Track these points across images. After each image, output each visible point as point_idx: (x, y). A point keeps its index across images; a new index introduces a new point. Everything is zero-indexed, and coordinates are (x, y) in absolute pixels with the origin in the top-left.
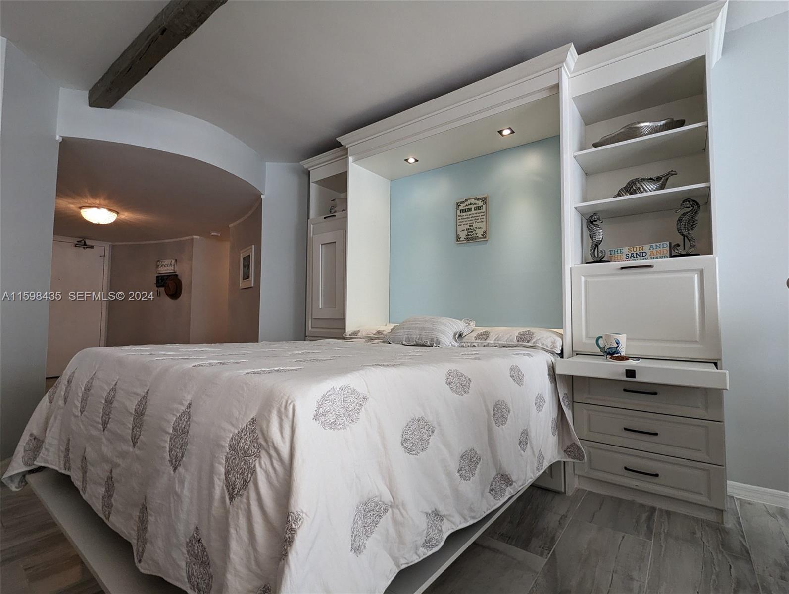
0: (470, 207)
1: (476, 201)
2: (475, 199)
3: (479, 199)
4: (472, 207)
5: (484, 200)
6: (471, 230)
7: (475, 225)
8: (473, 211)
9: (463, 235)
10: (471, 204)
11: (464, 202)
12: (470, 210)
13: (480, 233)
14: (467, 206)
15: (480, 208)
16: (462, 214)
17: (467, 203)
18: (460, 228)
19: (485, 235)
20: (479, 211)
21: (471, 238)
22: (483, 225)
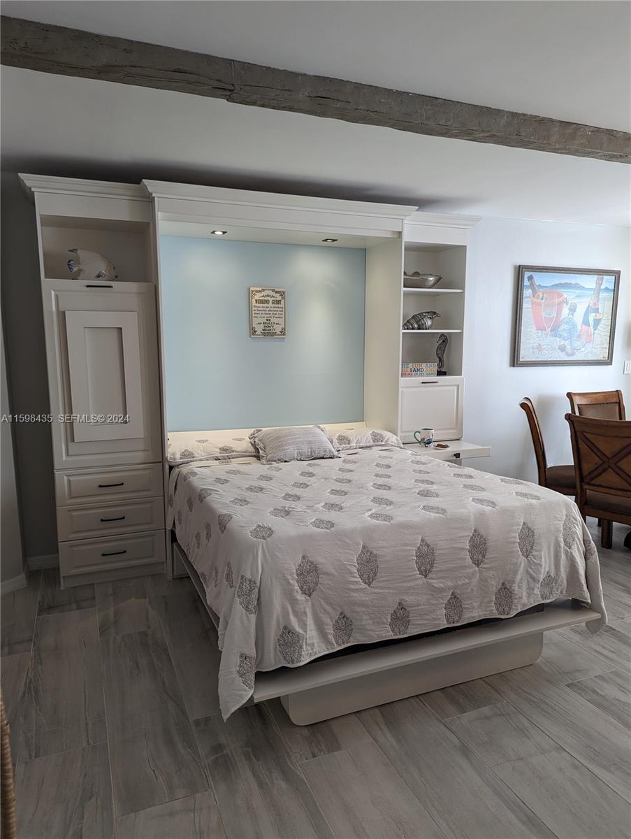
0: (267, 298)
1: (273, 294)
2: (273, 291)
3: (277, 292)
4: (271, 299)
5: (282, 294)
6: (267, 324)
7: (273, 320)
8: (270, 304)
9: (259, 329)
10: (268, 296)
11: (260, 292)
12: (267, 302)
13: (278, 329)
14: (263, 296)
15: (278, 302)
16: (257, 305)
17: (263, 293)
18: (255, 321)
19: (283, 332)
20: (277, 305)
21: (268, 333)
22: (281, 321)
